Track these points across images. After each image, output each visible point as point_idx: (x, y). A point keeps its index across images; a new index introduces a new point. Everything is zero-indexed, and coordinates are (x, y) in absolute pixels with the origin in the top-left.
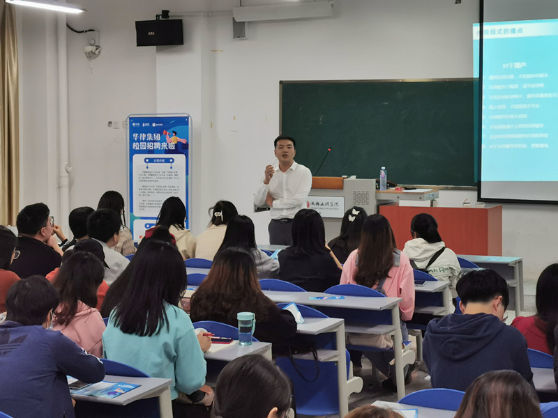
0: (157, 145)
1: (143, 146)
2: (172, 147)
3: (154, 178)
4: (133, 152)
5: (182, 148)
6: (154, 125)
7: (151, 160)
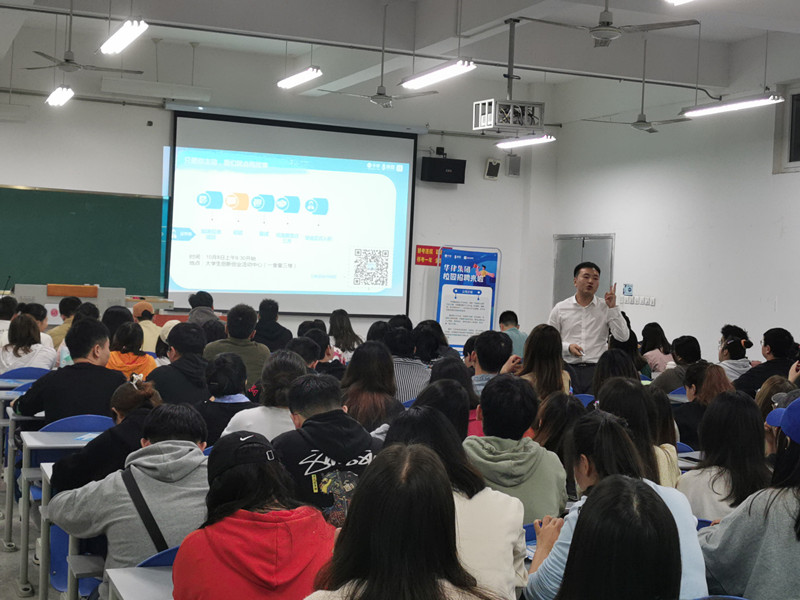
0: (467, 278)
1: (453, 277)
2: (480, 280)
3: (462, 308)
4: (443, 282)
5: (490, 282)
6: (465, 258)
7: (460, 291)
